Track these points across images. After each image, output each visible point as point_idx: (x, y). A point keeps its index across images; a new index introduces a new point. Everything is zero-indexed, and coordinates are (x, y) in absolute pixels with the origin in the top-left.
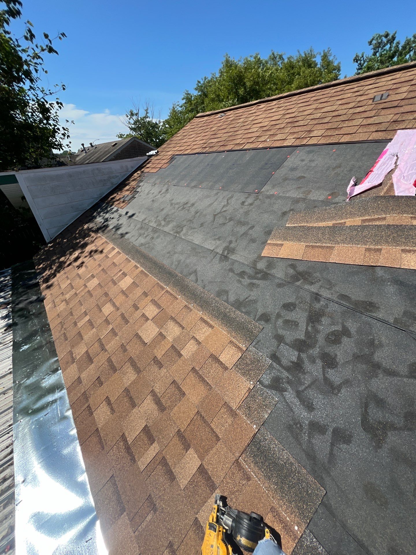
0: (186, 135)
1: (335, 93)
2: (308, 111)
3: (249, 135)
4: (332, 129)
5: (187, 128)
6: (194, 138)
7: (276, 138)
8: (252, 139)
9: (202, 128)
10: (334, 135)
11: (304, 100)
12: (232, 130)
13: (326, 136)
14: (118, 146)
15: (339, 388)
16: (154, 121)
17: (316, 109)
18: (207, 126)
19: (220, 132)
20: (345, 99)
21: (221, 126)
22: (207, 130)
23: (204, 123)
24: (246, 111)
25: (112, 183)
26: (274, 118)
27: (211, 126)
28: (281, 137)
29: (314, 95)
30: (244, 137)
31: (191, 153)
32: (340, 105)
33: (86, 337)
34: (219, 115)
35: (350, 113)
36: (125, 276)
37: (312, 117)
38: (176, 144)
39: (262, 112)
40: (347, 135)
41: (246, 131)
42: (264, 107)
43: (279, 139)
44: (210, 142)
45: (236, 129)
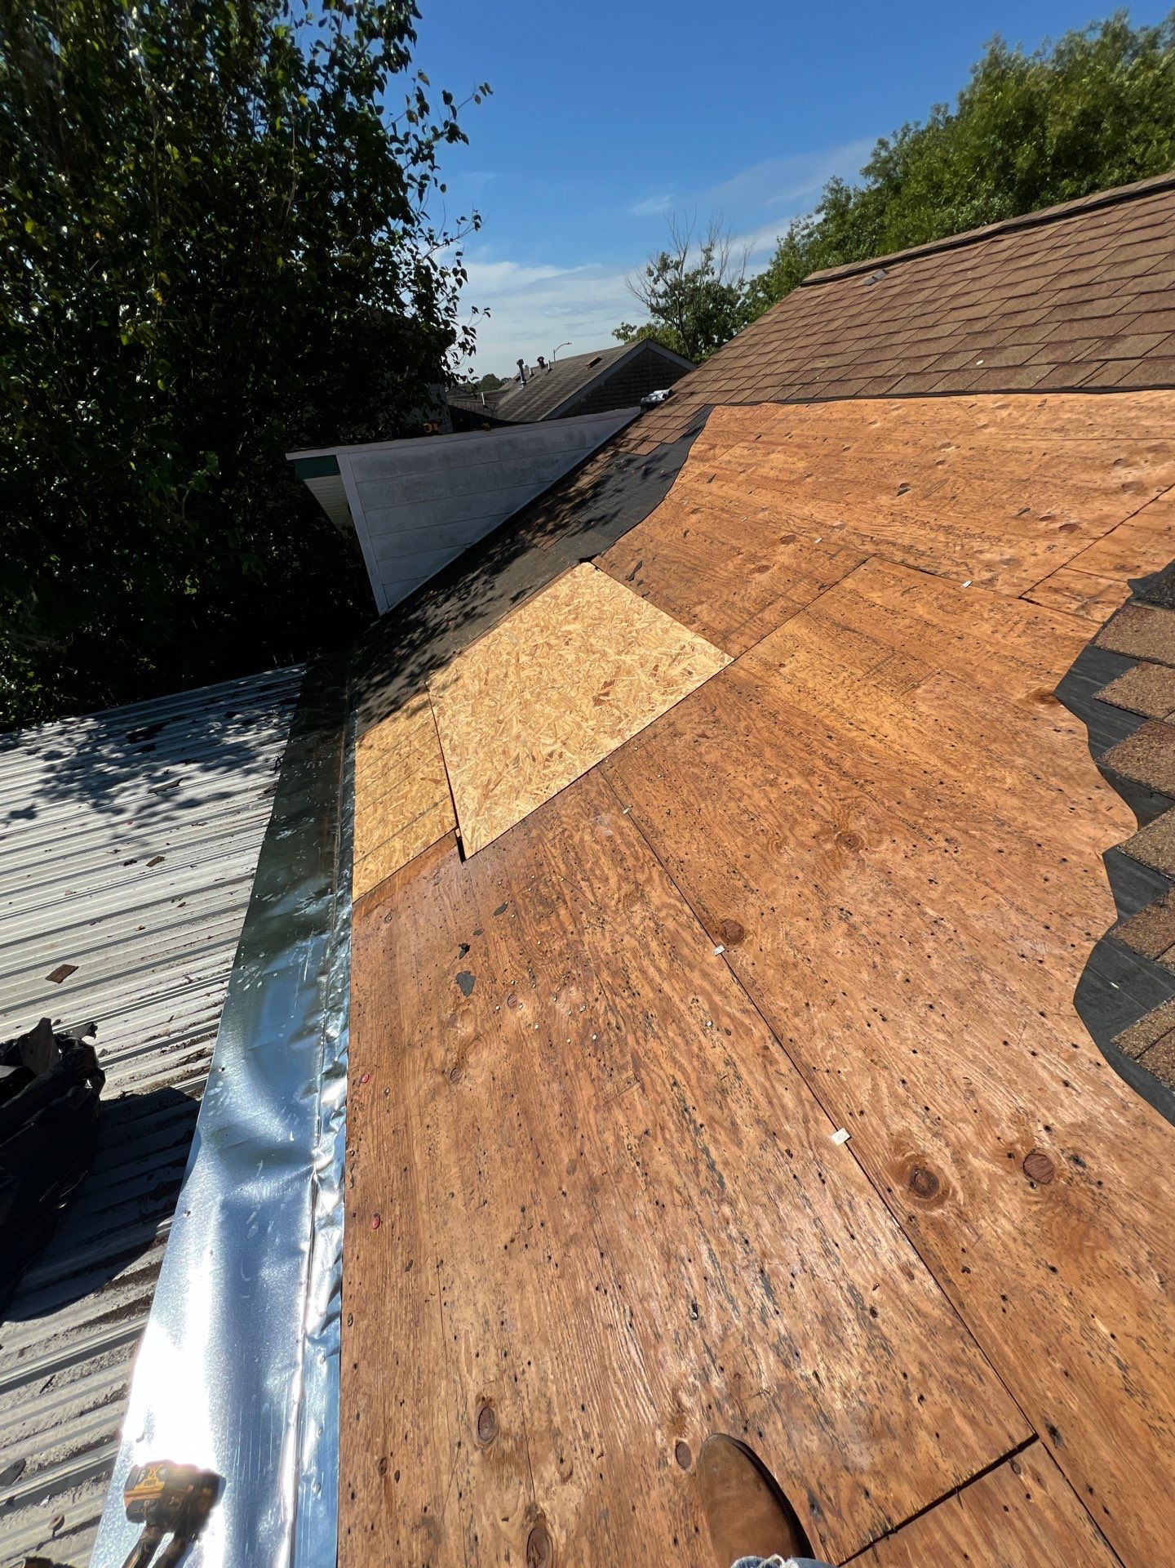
0: (757, 344)
2: (1144, 261)
3: (922, 350)
5: (769, 319)
6: (772, 354)
8: (924, 364)
9: (806, 321)
11: (1147, 220)
12: (883, 328)
16: (725, 283)
18: (822, 313)
19: (848, 335)
21: (860, 314)
22: (816, 328)
23: (817, 305)
24: (950, 261)
26: (1021, 290)
27: (831, 315)
30: (906, 354)
34: (867, 277)
38: (722, 370)
39: (995, 266)
41: (921, 336)
42: (1009, 248)
44: (808, 366)
45: (894, 327)
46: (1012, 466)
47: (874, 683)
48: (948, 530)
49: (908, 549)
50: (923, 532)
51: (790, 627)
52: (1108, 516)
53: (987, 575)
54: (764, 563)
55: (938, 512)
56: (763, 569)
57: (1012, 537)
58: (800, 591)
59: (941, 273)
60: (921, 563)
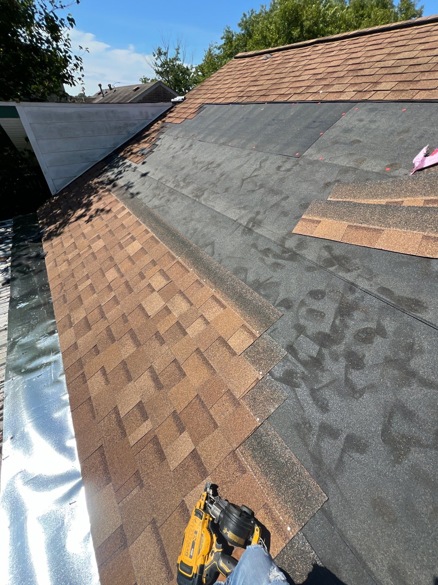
0: (220, 80)
1: (418, 35)
2: (379, 56)
3: (298, 84)
4: (405, 81)
5: (223, 70)
6: (229, 84)
7: (331, 90)
8: (301, 90)
9: (241, 72)
10: (408, 90)
11: (374, 42)
12: (277, 76)
13: (396, 90)
14: (140, 91)
15: (361, 392)
16: (185, 66)
17: (389, 54)
18: (247, 69)
19: (262, 78)
20: (430, 44)
21: (264, 70)
22: (246, 75)
23: (244, 66)
24: (298, 52)
25: (128, 133)
26: (332, 64)
27: (252, 70)
28: (338, 89)
29: (389, 35)
30: (291, 86)
31: (224, 102)
32: (422, 50)
33: (86, 302)
34: (264, 57)
35: (434, 62)
36: (134, 241)
37: (382, 64)
38: (207, 90)
39: (318, 55)
40: (424, 92)
41: (295, 79)
43: (335, 91)
44: (248, 90)
45: (282, 76)
59: (295, 56)
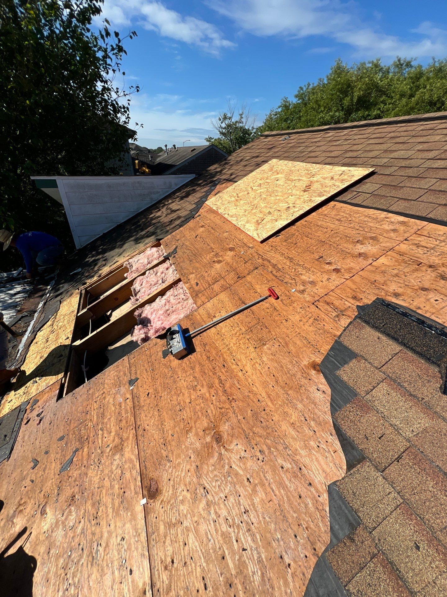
4: (390, 185)
5: (247, 147)
9: (260, 151)
10: (388, 197)
11: (378, 135)
13: (377, 195)
16: (247, 127)
17: (386, 151)
18: (265, 149)
20: (429, 144)
24: (311, 137)
25: (151, 199)
32: (418, 150)
34: (283, 138)
39: (325, 142)
42: (331, 136)
46: (319, 233)
47: (248, 337)
48: (291, 260)
49: (274, 266)
50: (281, 258)
51: (223, 296)
52: (352, 268)
53: (302, 288)
54: (221, 259)
55: (289, 250)
56: (219, 262)
57: (315, 270)
58: (230, 278)
59: (307, 141)
60: (278, 274)
